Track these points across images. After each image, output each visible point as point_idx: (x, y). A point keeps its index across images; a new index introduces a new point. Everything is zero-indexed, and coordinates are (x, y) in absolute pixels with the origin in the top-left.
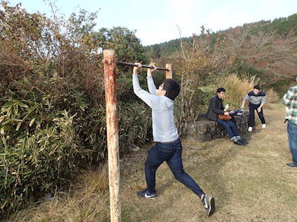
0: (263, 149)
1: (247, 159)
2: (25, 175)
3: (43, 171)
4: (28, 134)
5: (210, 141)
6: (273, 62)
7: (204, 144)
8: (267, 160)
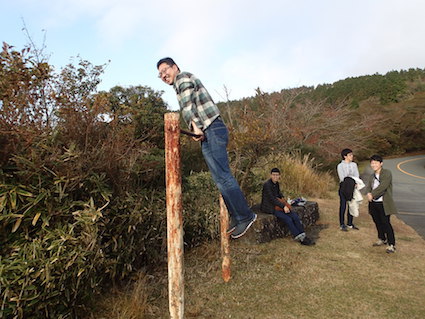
0: (339, 250)
1: (323, 263)
2: (29, 302)
3: (55, 293)
4: (26, 237)
5: (269, 242)
6: (325, 137)
7: (263, 246)
8: (349, 264)
